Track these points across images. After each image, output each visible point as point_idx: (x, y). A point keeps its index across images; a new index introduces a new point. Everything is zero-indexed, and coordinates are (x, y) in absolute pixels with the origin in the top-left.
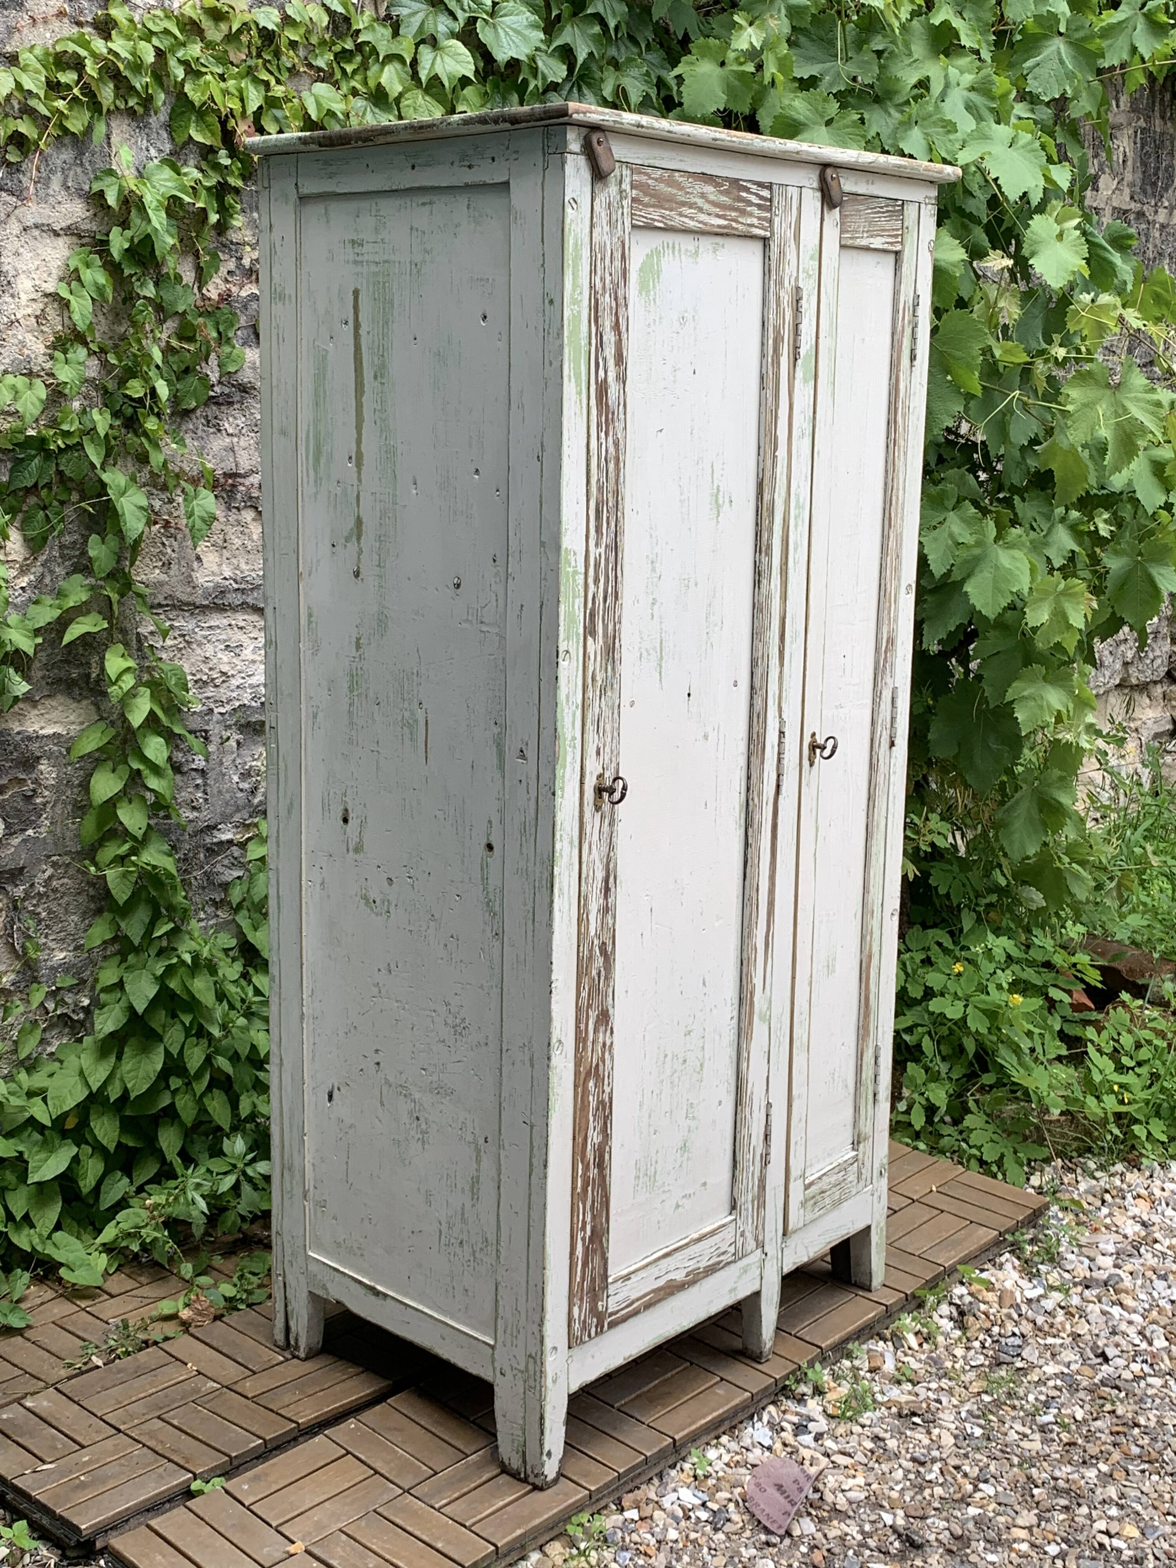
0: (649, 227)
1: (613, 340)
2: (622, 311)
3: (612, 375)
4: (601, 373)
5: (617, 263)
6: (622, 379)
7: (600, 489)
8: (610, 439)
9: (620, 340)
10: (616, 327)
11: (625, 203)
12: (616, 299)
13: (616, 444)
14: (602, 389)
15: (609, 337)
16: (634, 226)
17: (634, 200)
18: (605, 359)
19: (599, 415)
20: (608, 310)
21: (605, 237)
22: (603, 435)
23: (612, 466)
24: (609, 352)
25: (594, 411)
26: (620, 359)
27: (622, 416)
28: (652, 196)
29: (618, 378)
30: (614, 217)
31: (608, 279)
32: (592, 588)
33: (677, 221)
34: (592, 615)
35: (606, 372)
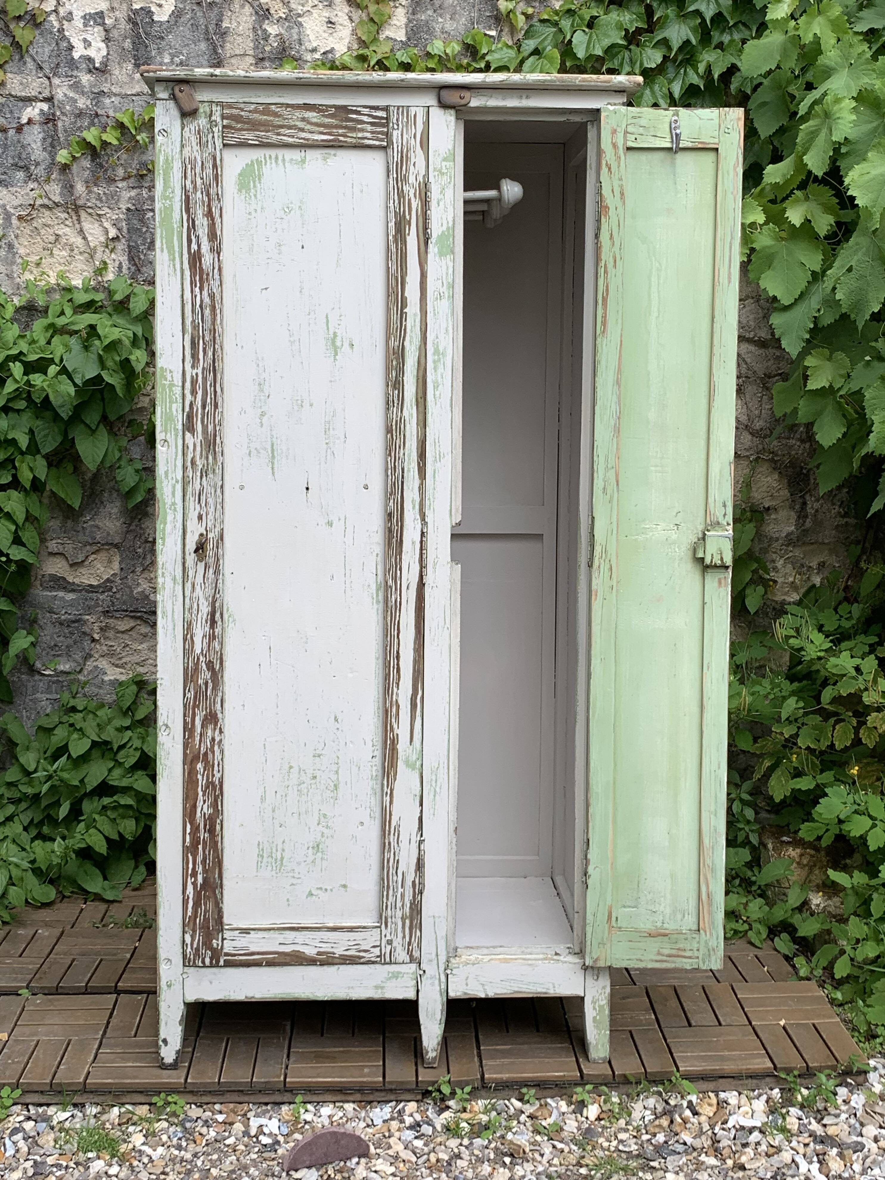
0: (243, 145)
1: (206, 223)
2: (214, 204)
3: (205, 247)
4: (194, 247)
5: (209, 171)
6: (217, 251)
7: (195, 327)
8: (205, 293)
9: (214, 224)
10: (209, 214)
11: (215, 129)
12: (208, 195)
13: (212, 296)
14: (195, 259)
15: (202, 222)
16: (225, 145)
17: (224, 127)
18: (197, 237)
19: (193, 275)
20: (199, 203)
21: (196, 153)
22: (197, 290)
23: (207, 312)
24: (203, 231)
25: (187, 273)
26: (213, 236)
27: (217, 276)
28: (245, 123)
29: (212, 250)
30: (204, 139)
31: (199, 181)
32: (189, 398)
33: (274, 138)
34: (190, 417)
35: (199, 246)
